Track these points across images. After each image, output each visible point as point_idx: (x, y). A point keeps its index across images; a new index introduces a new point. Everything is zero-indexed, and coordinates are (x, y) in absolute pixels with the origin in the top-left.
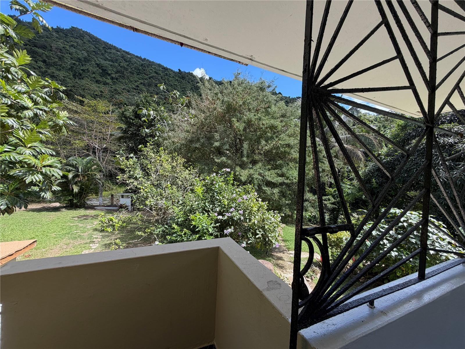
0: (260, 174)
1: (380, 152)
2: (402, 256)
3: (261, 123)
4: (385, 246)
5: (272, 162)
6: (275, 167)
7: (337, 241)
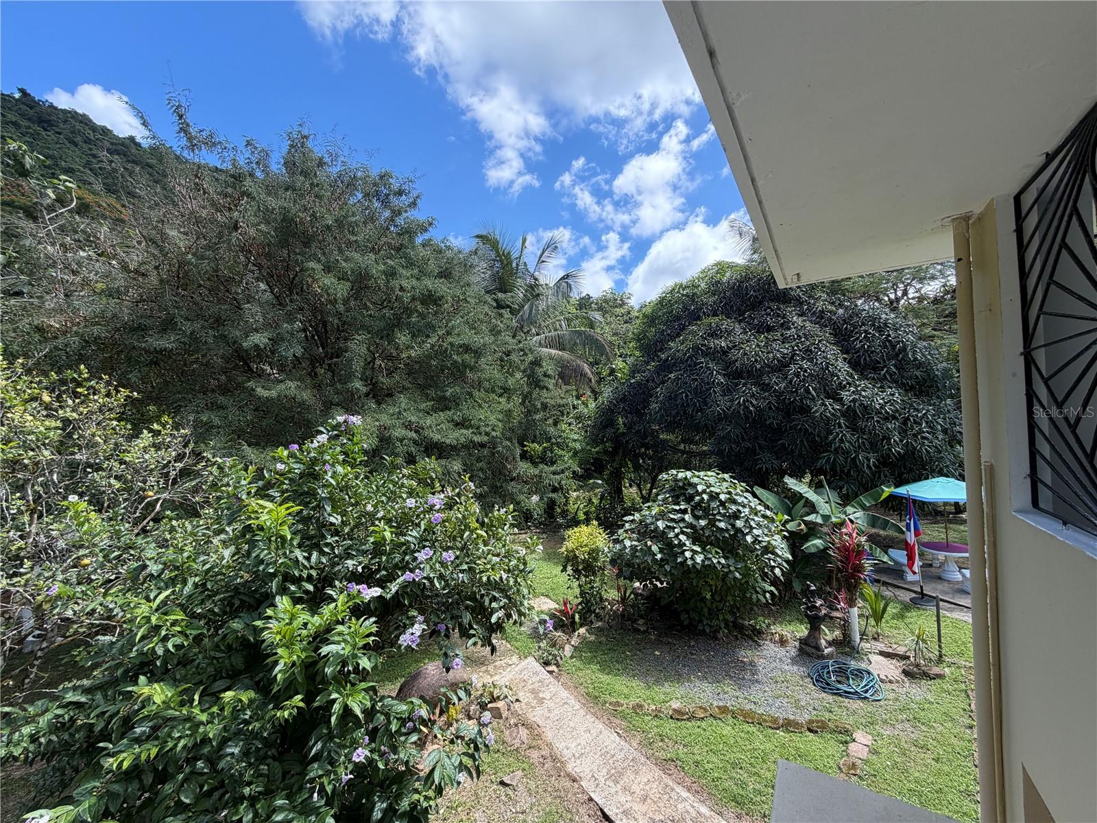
0: (408, 426)
1: (614, 366)
2: (710, 559)
3: (395, 283)
4: (685, 548)
5: (432, 392)
6: (443, 404)
7: (589, 558)
